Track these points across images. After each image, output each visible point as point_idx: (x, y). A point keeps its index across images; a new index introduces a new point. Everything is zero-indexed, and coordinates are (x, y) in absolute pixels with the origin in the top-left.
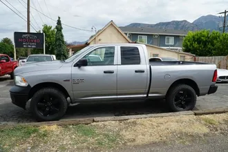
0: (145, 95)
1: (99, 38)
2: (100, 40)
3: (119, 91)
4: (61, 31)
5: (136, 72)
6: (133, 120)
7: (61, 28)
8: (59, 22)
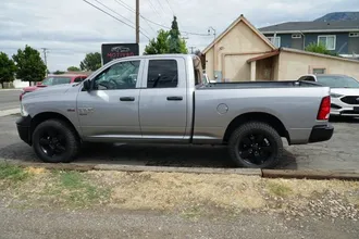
0: (188, 137)
1: (220, 45)
2: (221, 49)
3: (144, 128)
4: (177, 37)
5: (168, 99)
6: (147, 173)
7: (178, 33)
8: (175, 25)
